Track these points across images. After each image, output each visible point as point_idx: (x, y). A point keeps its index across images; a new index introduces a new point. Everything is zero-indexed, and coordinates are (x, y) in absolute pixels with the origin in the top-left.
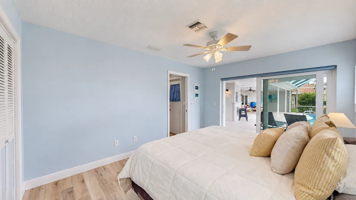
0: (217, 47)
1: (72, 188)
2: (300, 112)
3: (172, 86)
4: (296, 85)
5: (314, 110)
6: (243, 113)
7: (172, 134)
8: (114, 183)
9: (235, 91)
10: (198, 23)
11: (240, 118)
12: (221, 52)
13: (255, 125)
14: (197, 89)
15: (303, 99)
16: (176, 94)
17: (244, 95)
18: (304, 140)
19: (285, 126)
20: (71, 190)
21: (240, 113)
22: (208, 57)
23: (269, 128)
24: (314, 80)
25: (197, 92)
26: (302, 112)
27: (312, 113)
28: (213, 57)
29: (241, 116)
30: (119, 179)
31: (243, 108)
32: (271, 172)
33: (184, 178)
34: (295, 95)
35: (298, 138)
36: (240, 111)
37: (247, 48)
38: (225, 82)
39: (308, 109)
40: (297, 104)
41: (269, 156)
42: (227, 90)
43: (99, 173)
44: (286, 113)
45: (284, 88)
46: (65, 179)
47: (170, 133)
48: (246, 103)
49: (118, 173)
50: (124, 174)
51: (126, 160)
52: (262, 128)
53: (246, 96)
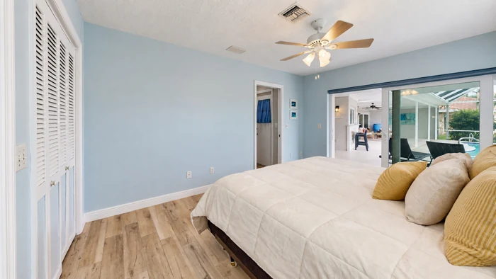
0: (322, 43)
1: (137, 223)
2: (452, 139)
3: (260, 102)
4: (446, 99)
5: (477, 136)
6: (362, 140)
7: (260, 165)
8: (186, 221)
9: (350, 108)
10: (296, 7)
11: (356, 146)
12: (328, 51)
13: (380, 157)
14: (294, 106)
15: (458, 120)
16: (265, 113)
17: (363, 114)
18: (459, 180)
19: (428, 159)
20: (135, 225)
21: (357, 139)
22: (308, 60)
23: (402, 161)
24: (476, 90)
25: (293, 109)
26: (457, 139)
27: (474, 141)
28: (317, 60)
29: (358, 144)
30: (191, 217)
31: (362, 132)
32: (405, 220)
33: (276, 221)
34: (445, 113)
35: (450, 178)
36: (357, 137)
37: (367, 43)
38: (334, 95)
39: (466, 134)
40: (448, 126)
41: (403, 200)
42: (337, 107)
43: (168, 208)
44: (429, 140)
45: (426, 103)
46: (129, 213)
47: (258, 164)
48: (366, 126)
49: (191, 210)
50: (198, 211)
51: (201, 195)
52: (391, 161)
53: (366, 116)
